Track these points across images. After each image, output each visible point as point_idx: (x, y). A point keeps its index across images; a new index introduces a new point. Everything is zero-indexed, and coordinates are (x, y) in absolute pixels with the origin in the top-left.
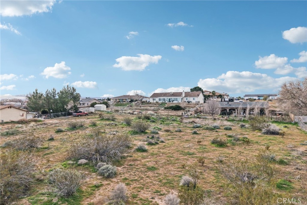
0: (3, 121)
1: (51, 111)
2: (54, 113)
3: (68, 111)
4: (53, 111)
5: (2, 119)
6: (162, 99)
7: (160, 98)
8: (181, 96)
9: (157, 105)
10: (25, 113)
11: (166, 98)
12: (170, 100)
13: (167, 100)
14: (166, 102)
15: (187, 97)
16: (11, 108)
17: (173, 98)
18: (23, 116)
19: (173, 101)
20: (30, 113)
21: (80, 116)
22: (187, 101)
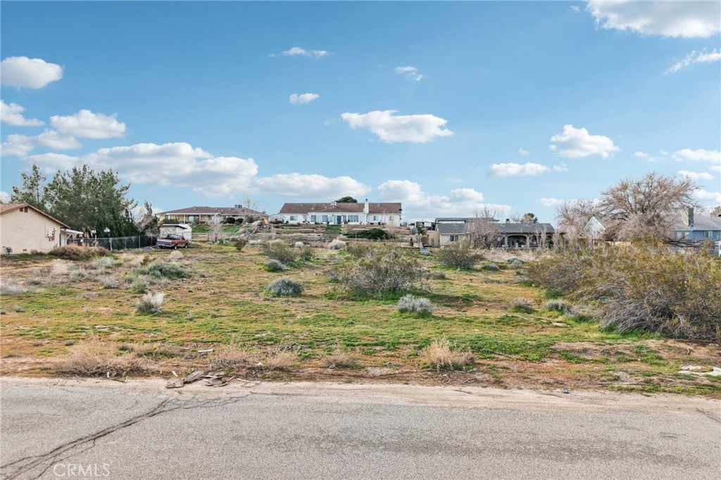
0: (9, 250)
1: (107, 230)
2: (114, 237)
3: (143, 233)
4: (110, 229)
5: (7, 246)
6: (320, 216)
7: (314, 214)
8: (362, 211)
9: (320, 229)
10: (58, 229)
11: (329, 215)
12: (339, 218)
13: (332, 218)
14: (330, 223)
15: (376, 215)
16: (26, 211)
17: (347, 214)
18: (52, 238)
19: (349, 221)
20: (67, 230)
21: (178, 248)
22: (376, 222)
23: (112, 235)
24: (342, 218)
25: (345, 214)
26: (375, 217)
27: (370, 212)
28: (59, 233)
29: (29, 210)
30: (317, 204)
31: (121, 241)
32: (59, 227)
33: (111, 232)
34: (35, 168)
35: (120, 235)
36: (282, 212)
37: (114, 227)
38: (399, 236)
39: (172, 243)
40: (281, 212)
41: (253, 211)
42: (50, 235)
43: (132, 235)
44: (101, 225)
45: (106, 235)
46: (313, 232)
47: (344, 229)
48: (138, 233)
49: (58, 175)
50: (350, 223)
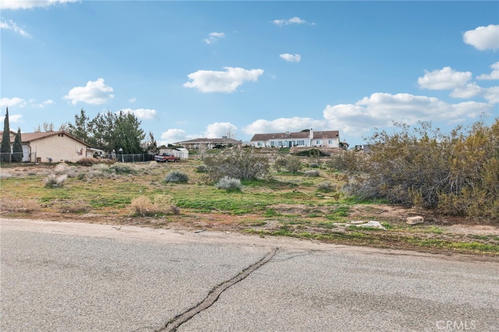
1: (121, 150)
2: (126, 154)
4: (123, 149)
5: (49, 157)
6: (276, 142)
7: (272, 140)
8: (308, 138)
9: (274, 151)
10: (85, 148)
11: (283, 141)
12: (290, 142)
13: (285, 143)
14: (284, 147)
15: (318, 140)
16: (62, 136)
17: (296, 140)
18: (81, 154)
19: (297, 145)
20: (91, 149)
21: (168, 162)
22: (319, 145)
23: (124, 152)
24: (292, 143)
25: (294, 140)
26: (317, 142)
27: (314, 138)
28: (86, 150)
29: (64, 136)
30: (277, 134)
31: (130, 156)
32: (86, 147)
33: (123, 151)
34: (82, 112)
35: (130, 153)
36: (253, 140)
37: (126, 148)
38: (332, 154)
39: (164, 158)
40: (251, 140)
41: (232, 140)
42: (79, 151)
43: (138, 153)
44: (117, 147)
45: (120, 153)
46: (269, 153)
47: (292, 151)
48: (142, 152)
49: (98, 117)
50: (298, 146)
